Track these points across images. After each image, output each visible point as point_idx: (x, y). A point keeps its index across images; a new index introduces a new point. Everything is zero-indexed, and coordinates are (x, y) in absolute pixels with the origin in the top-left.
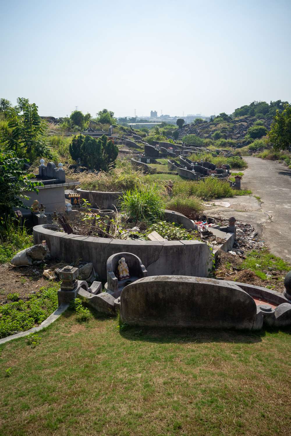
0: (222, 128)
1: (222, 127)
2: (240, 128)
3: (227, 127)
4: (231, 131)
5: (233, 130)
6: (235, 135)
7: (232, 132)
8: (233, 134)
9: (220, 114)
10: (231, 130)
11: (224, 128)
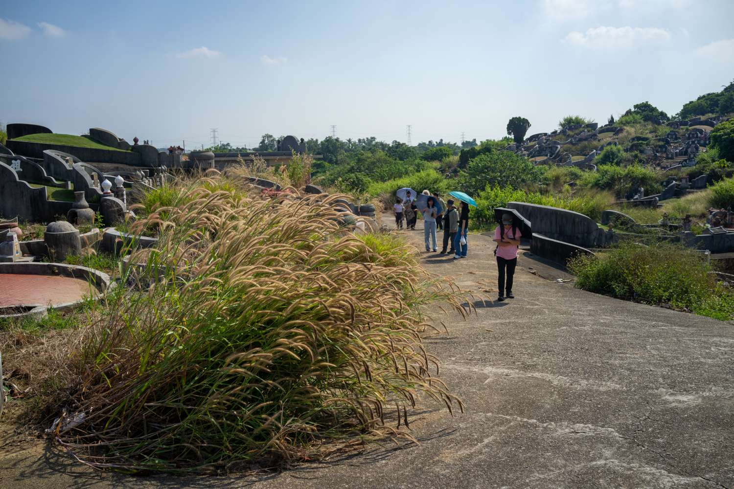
0: (633, 139)
1: (630, 137)
2: (689, 138)
3: (650, 136)
4: (660, 147)
5: (668, 143)
6: (672, 158)
7: (663, 149)
8: (664, 155)
9: (636, 107)
10: (661, 143)
11: (639, 138)
